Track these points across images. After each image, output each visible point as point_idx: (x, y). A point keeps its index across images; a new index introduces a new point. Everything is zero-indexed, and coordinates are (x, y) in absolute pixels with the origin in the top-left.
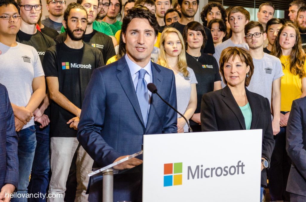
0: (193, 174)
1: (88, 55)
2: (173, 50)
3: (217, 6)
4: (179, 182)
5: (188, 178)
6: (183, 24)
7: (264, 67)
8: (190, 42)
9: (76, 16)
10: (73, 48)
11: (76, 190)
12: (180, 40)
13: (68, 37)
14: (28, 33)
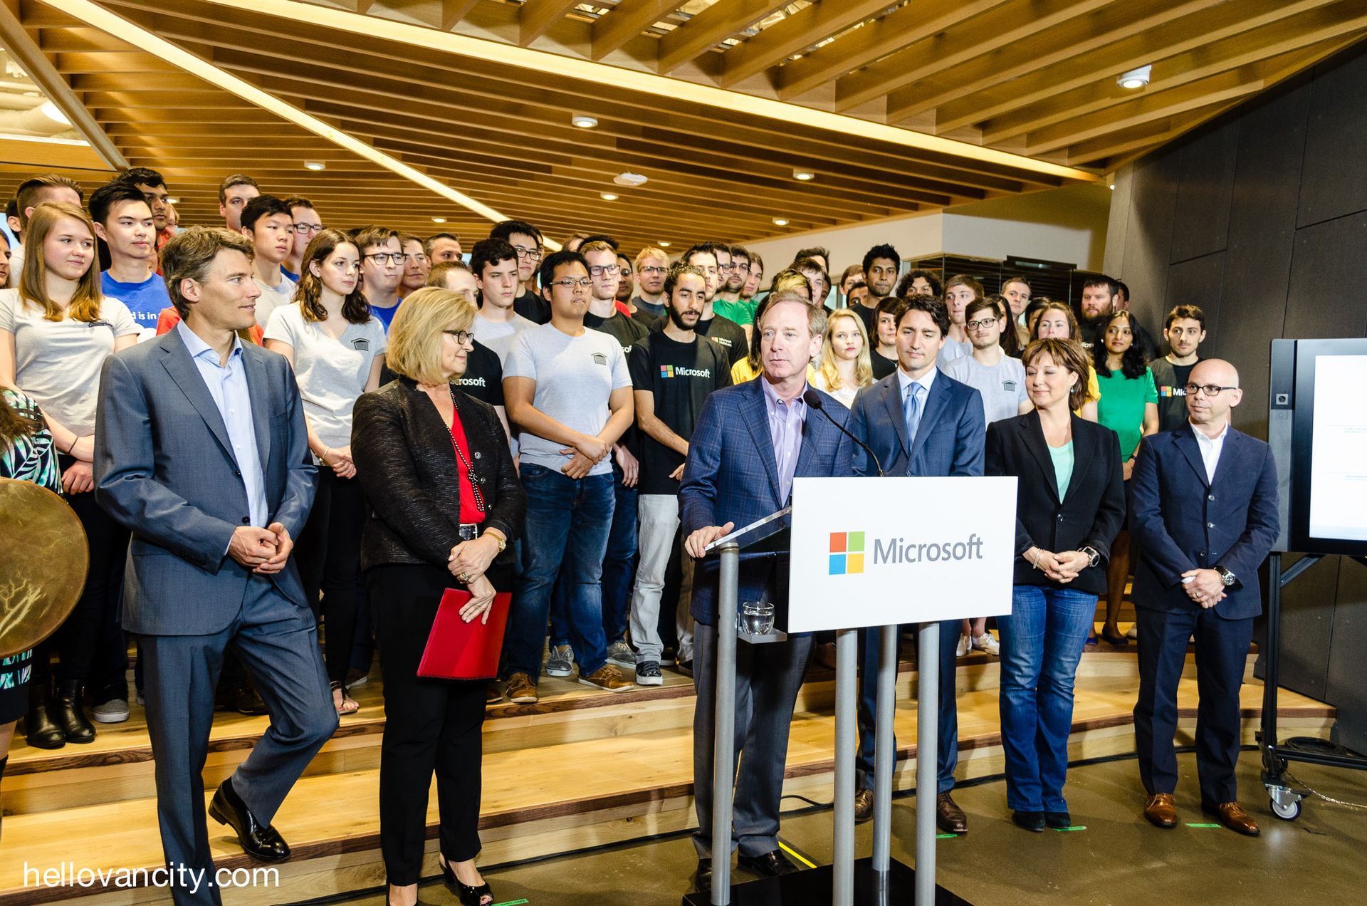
0: (885, 554)
1: (704, 354)
2: (846, 347)
3: (924, 276)
4: (859, 568)
5: (876, 562)
6: (870, 307)
7: (1001, 380)
8: (883, 334)
9: (689, 287)
10: (680, 341)
11: (681, 586)
12: (860, 330)
13: (671, 321)
14: (600, 315)
